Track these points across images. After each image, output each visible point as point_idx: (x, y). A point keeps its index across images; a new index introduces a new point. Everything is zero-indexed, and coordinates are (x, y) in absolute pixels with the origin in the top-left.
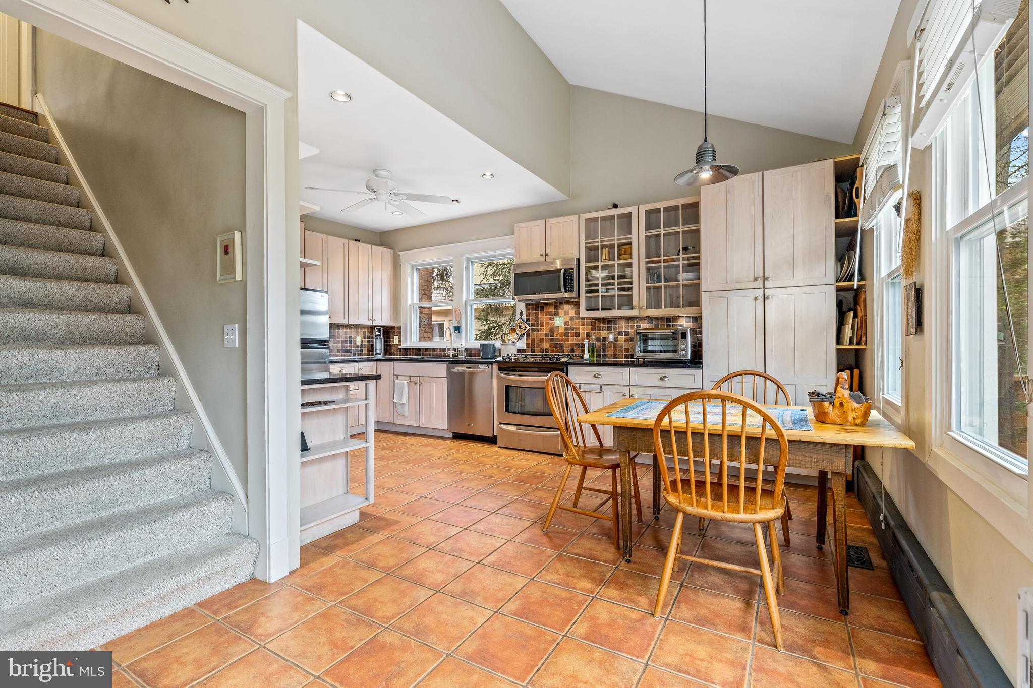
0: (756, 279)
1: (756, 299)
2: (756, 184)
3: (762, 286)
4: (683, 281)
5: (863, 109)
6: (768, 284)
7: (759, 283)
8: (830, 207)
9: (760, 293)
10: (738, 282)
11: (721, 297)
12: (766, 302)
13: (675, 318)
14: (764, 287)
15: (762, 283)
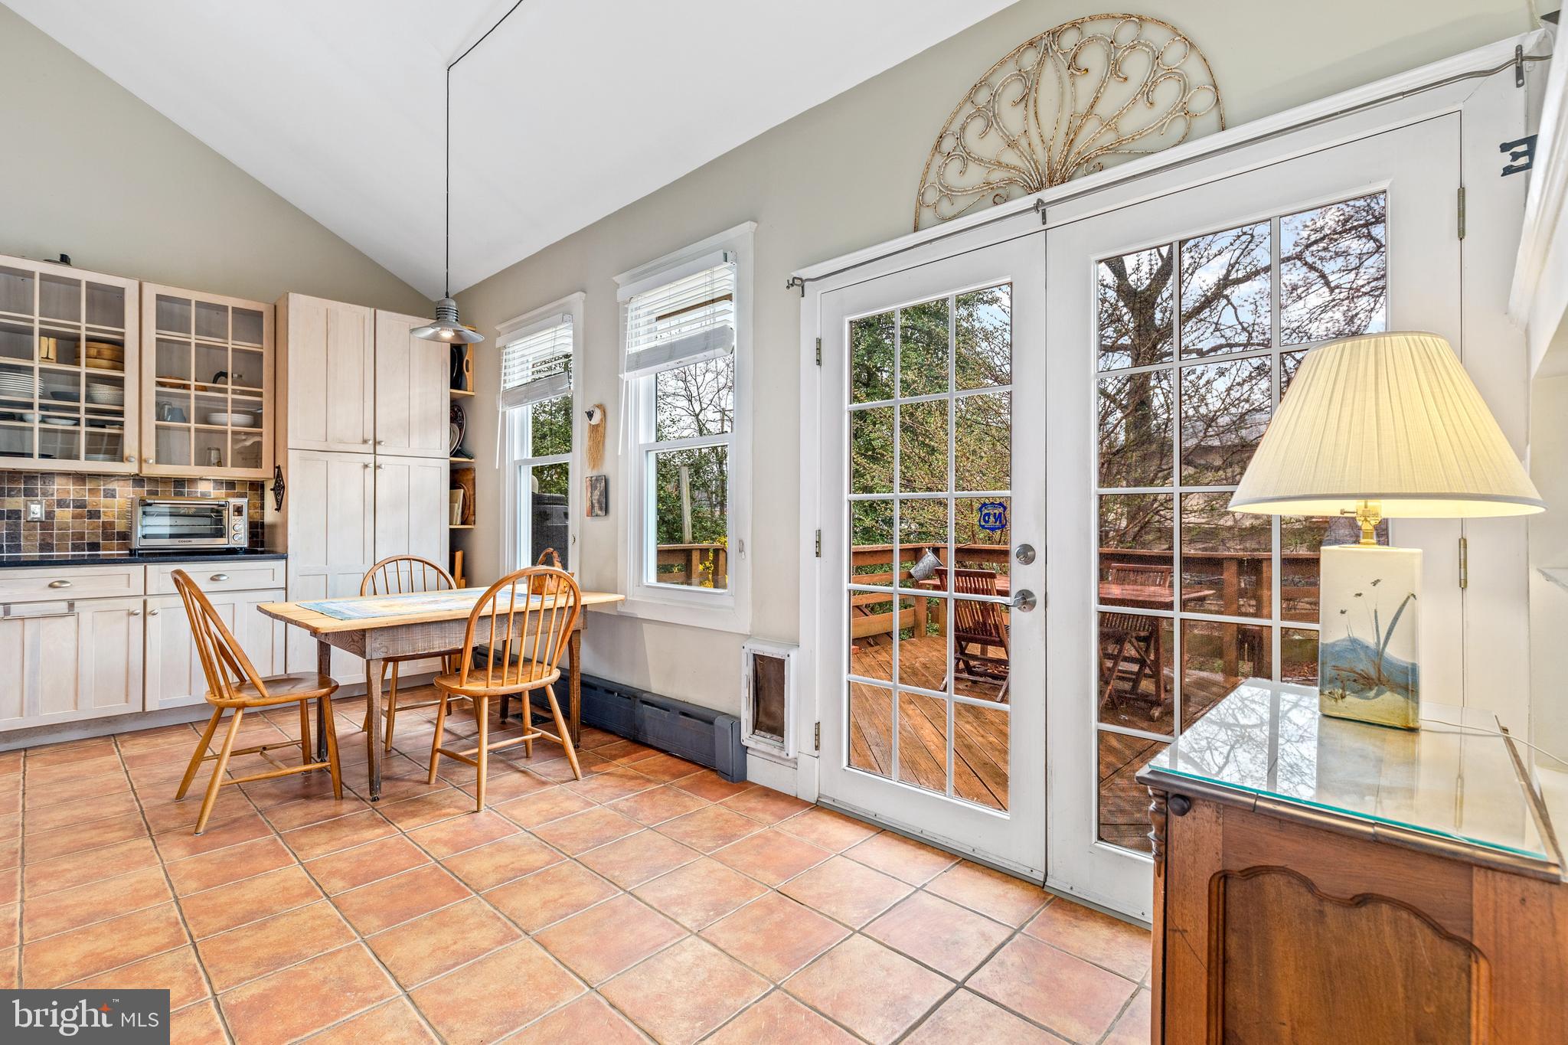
0: (365, 442)
1: (366, 466)
2: (367, 321)
3: (372, 452)
4: (232, 425)
5: (477, 282)
6: (379, 449)
7: (369, 447)
8: (446, 375)
9: (370, 459)
10: (341, 442)
11: (318, 460)
12: (377, 471)
13: (192, 481)
14: (375, 453)
15: (372, 447)
